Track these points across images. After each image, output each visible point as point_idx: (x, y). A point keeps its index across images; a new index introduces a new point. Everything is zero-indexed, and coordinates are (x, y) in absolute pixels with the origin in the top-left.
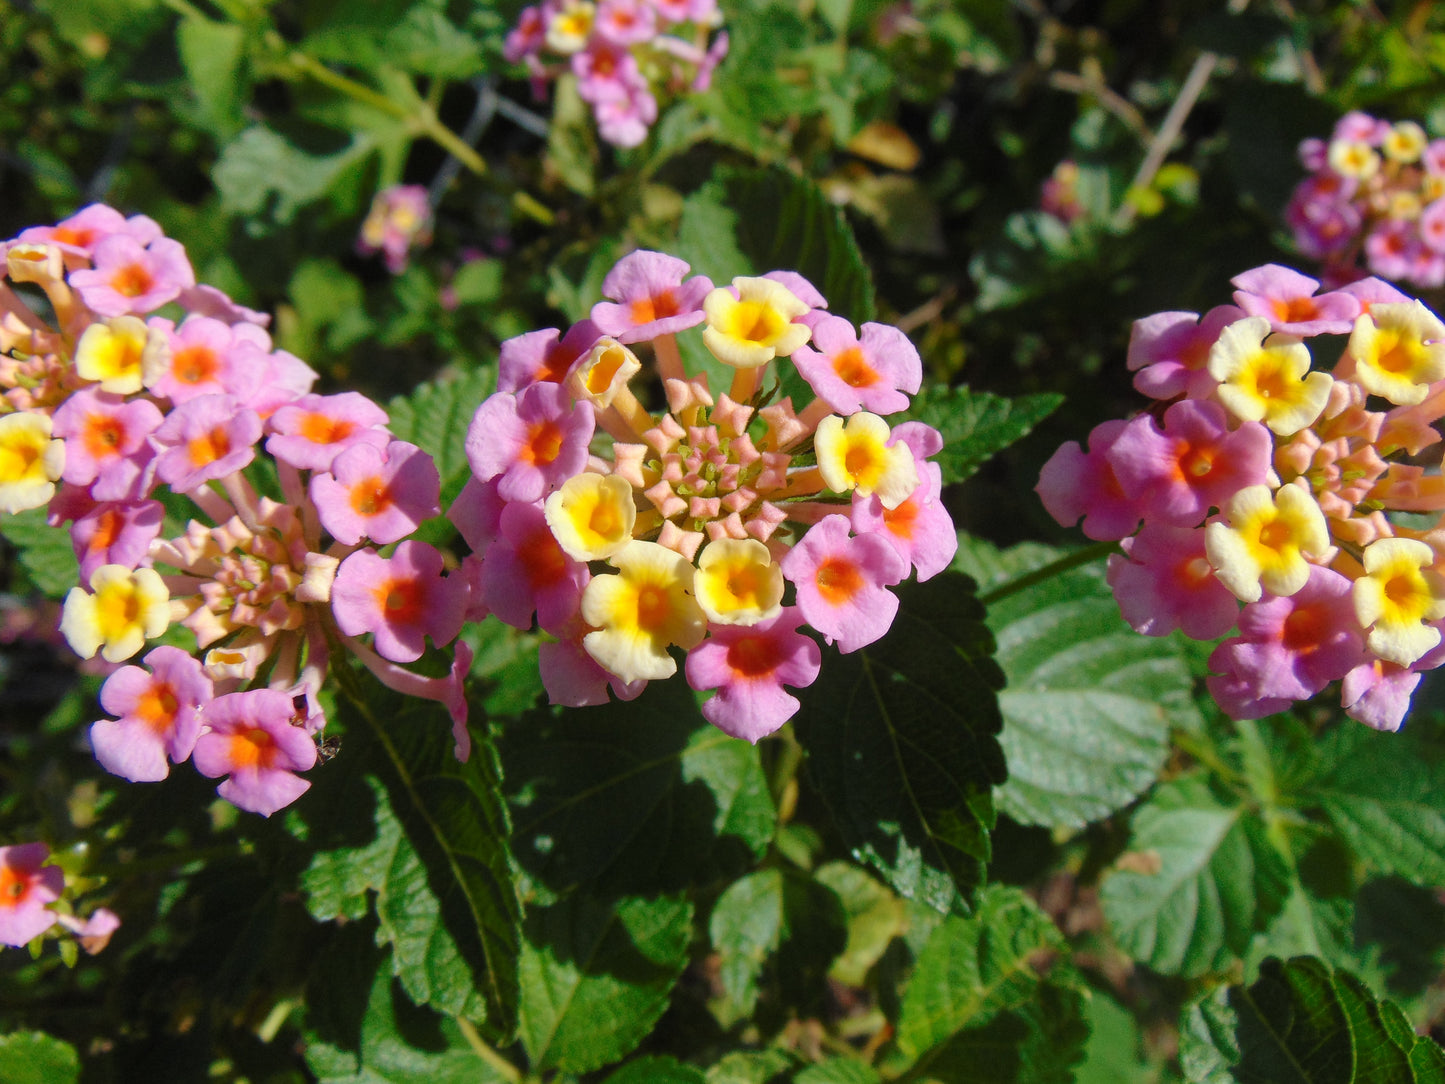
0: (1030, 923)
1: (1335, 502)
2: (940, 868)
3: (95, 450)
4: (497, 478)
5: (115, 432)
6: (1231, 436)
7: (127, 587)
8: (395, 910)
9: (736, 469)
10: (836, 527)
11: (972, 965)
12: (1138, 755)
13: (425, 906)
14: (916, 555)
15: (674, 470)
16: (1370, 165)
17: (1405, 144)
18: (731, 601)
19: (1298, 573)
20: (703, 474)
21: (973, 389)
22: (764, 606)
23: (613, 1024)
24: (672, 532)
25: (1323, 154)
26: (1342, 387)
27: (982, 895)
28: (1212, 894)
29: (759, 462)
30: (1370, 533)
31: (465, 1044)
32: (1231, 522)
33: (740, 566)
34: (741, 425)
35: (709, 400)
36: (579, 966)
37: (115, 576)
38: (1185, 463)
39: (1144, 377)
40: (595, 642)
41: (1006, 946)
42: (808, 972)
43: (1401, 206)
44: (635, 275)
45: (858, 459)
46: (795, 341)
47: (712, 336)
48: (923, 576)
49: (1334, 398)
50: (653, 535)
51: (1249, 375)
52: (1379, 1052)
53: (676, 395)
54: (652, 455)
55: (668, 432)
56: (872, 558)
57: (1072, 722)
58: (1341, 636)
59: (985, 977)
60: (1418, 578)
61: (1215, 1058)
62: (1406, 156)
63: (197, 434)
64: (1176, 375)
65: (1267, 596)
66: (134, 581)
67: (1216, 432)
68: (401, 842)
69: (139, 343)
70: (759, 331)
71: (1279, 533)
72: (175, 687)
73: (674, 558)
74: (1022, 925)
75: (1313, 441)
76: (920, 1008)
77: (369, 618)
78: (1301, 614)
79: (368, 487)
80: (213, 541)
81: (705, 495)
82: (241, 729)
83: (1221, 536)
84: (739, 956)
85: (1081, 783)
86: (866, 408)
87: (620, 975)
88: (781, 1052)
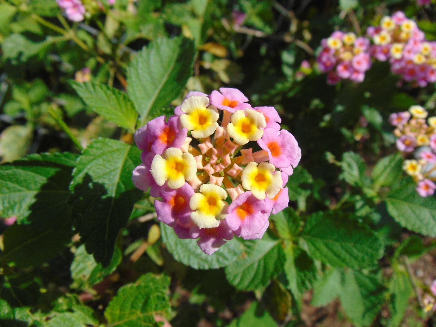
16: (339, 45)
17: (350, 39)
30: (214, 182)
32: (165, 157)
43: (346, 56)
49: (217, 132)
62: (350, 43)
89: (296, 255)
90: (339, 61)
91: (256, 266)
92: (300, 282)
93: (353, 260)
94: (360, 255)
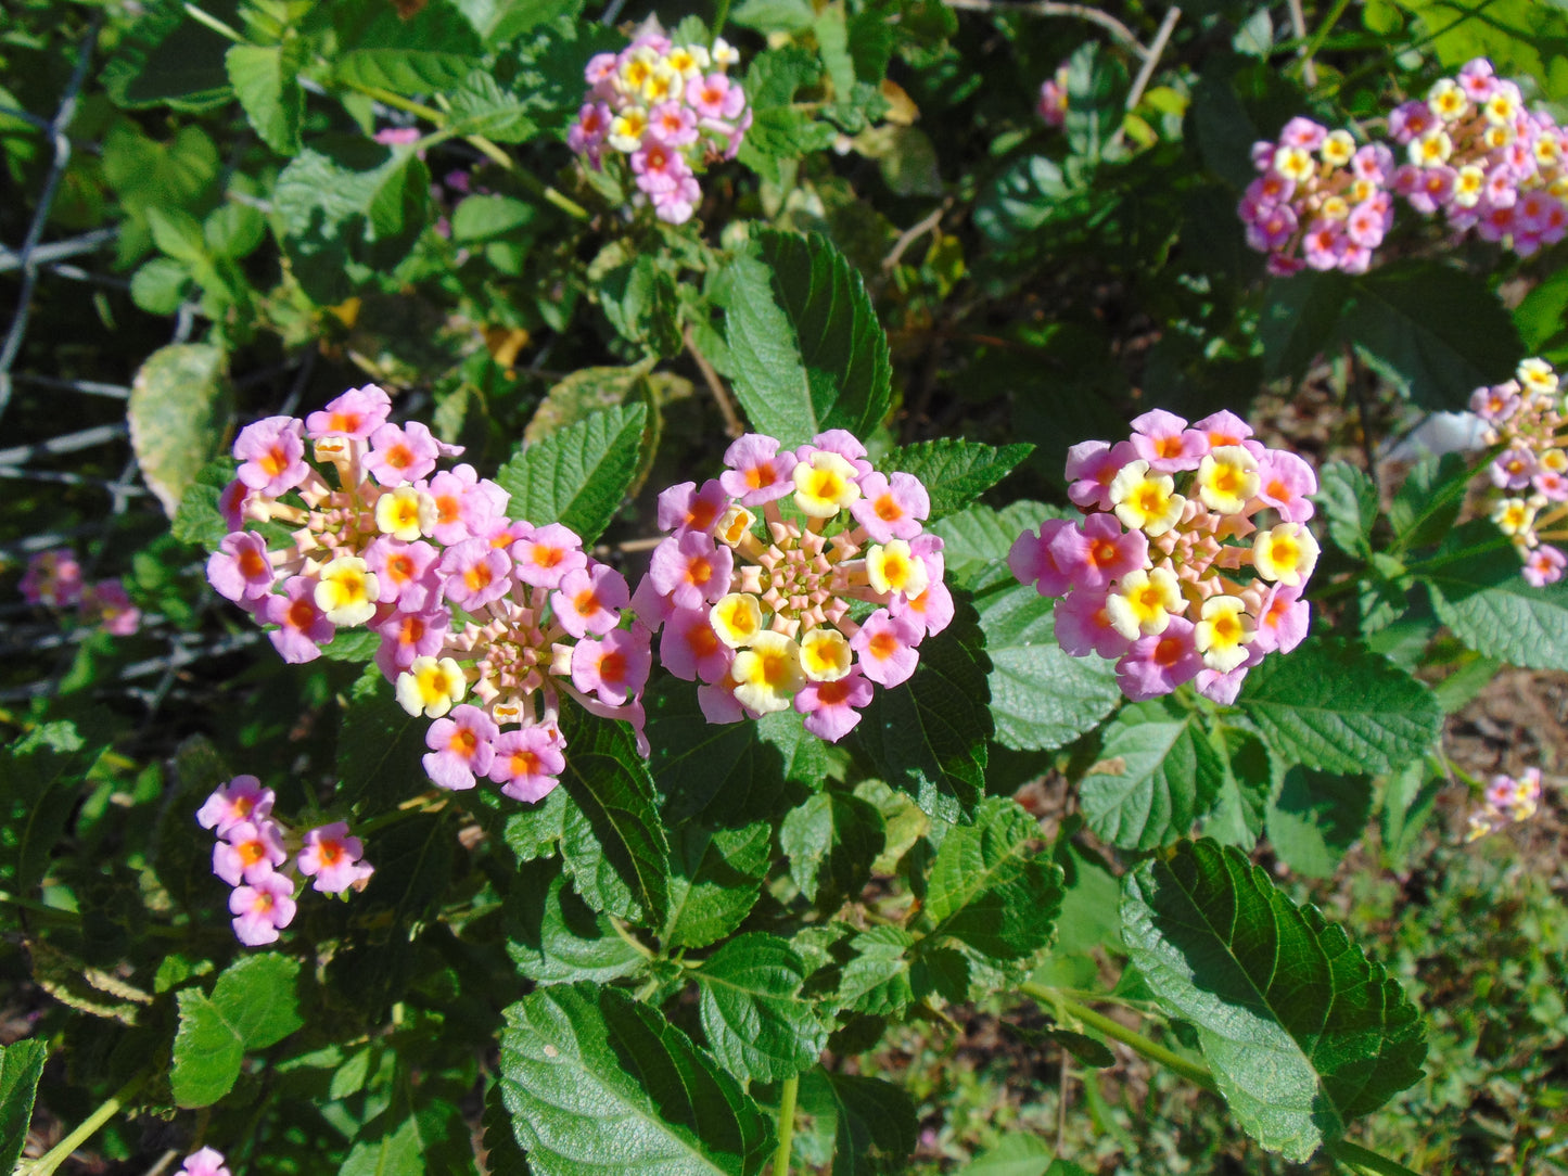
0: (1020, 821)
1: (1189, 572)
2: (950, 795)
3: (394, 577)
4: (672, 592)
5: (406, 565)
6: (1124, 537)
7: (435, 670)
8: (572, 849)
9: (817, 577)
10: (881, 616)
11: (978, 854)
12: (1101, 690)
13: (592, 846)
14: (929, 621)
15: (779, 580)
16: (1309, 167)
17: (1338, 149)
18: (820, 663)
19: (1162, 621)
20: (796, 580)
21: (968, 440)
22: (840, 666)
23: (720, 913)
24: (781, 621)
25: (1270, 156)
26: (1191, 504)
27: (982, 808)
28: (1164, 788)
29: (831, 572)
30: (1209, 592)
31: (614, 934)
32: (1121, 593)
33: (825, 643)
34: (819, 550)
35: (798, 535)
36: (688, 877)
37: (428, 663)
38: (1097, 553)
39: (1074, 491)
40: (740, 692)
41: (1003, 840)
42: (855, 867)
43: (1331, 208)
44: (745, 451)
45: (892, 570)
46: (850, 496)
47: (800, 498)
48: (933, 633)
49: (1186, 511)
50: (770, 625)
51: (1135, 497)
52: (1252, 901)
53: (778, 533)
54: (765, 570)
55: (773, 556)
56: (902, 632)
57: (1051, 669)
58: (1189, 656)
59: (987, 864)
60: (1235, 619)
61: (1144, 909)
62: (1340, 160)
63: (467, 568)
64: (1094, 490)
65: (1143, 636)
66: (440, 666)
67: (1114, 535)
68: (568, 803)
69: (413, 503)
70: (827, 490)
71: (1152, 598)
72: (474, 731)
73: (784, 640)
74: (1014, 823)
75: (1176, 536)
76: (941, 887)
77: (593, 681)
78: (1167, 643)
79: (582, 596)
80: (483, 635)
81: (799, 593)
82: (517, 752)
83: (1116, 603)
84: (803, 858)
85: (1058, 715)
86: (896, 536)
87: (718, 881)
88: (839, 924)
89: (1235, 749)
90: (1307, 218)
91: (1149, 790)
92: (1250, 810)
93: (1373, 750)
94: (1390, 737)
